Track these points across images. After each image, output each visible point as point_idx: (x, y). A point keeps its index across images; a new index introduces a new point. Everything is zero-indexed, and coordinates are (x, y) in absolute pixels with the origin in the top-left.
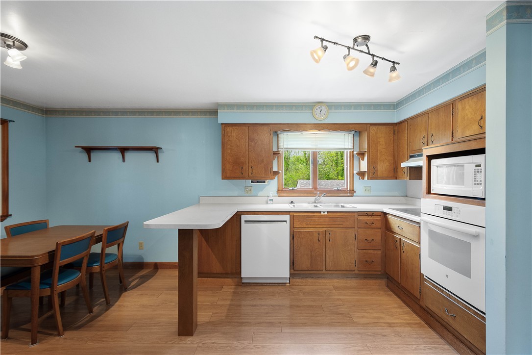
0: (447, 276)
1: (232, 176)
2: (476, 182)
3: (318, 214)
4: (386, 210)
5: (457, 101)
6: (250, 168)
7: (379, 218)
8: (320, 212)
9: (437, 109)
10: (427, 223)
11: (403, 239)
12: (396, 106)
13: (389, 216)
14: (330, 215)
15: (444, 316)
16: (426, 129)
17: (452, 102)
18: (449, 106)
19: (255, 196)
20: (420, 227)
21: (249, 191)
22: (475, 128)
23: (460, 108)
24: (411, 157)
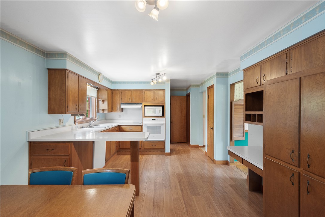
1: (72, 111)
2: (160, 113)
6: (79, 105)
8: (110, 129)
9: (136, 91)
10: (146, 124)
14: (112, 129)
15: (152, 147)
16: (131, 96)
17: (142, 90)
18: (141, 91)
19: (65, 126)
20: (142, 126)
21: (62, 123)
22: (151, 99)
23: (145, 92)
24: (122, 104)
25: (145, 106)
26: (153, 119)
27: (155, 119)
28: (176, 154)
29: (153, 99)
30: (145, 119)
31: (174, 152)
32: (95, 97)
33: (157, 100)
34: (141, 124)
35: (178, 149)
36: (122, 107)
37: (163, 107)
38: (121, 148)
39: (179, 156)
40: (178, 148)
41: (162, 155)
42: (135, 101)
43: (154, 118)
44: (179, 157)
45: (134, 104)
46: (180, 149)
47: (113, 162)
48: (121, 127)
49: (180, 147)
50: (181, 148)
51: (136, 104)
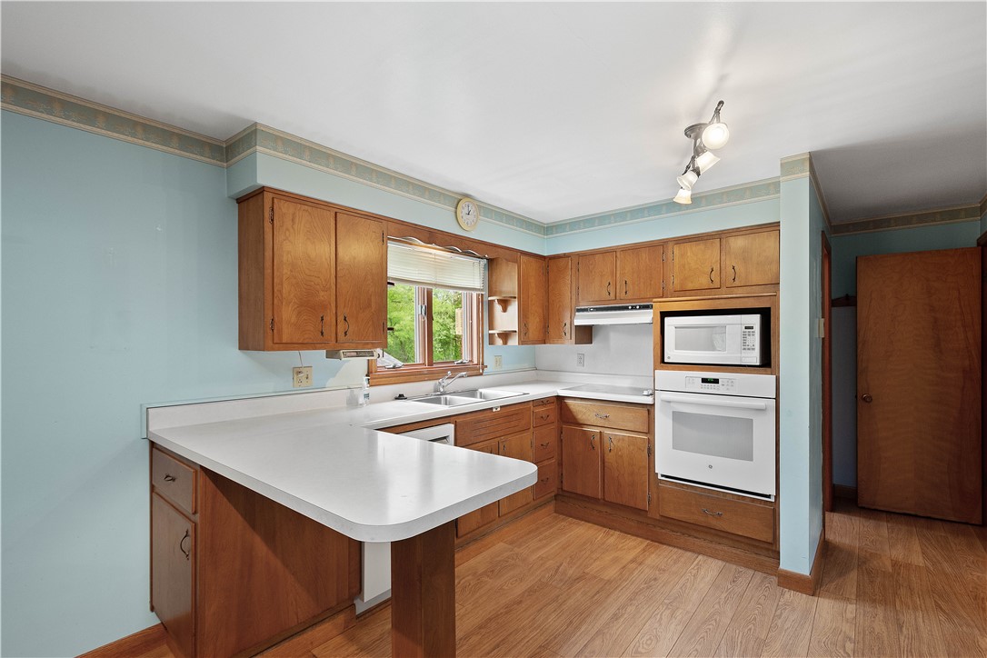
0: (710, 467)
1: (295, 341)
2: (747, 347)
3: (488, 414)
4: (562, 393)
5: (670, 244)
6: (341, 318)
7: (552, 406)
8: (492, 409)
9: (635, 249)
10: (669, 402)
11: (607, 432)
12: (548, 229)
13: (567, 401)
14: (505, 410)
15: (701, 519)
16: (614, 274)
17: (663, 244)
18: (658, 248)
19: (322, 389)
20: (649, 408)
21: (304, 380)
22: (703, 281)
23: (677, 250)
24: (579, 310)
25: (664, 315)
26: (704, 381)
27: (716, 381)
28: (861, 596)
29: (717, 280)
30: (663, 376)
31: (853, 575)
32: (479, 290)
33: (737, 283)
34: (649, 400)
35: (895, 564)
36: (578, 322)
37: (767, 316)
38: (565, 488)
39: (878, 619)
40: (898, 553)
41: (759, 575)
42: (629, 295)
43: (712, 373)
44: (879, 626)
45: (626, 308)
46: (908, 566)
47: (511, 543)
48: (566, 405)
49: (916, 547)
50: (918, 559)
51: (634, 308)
